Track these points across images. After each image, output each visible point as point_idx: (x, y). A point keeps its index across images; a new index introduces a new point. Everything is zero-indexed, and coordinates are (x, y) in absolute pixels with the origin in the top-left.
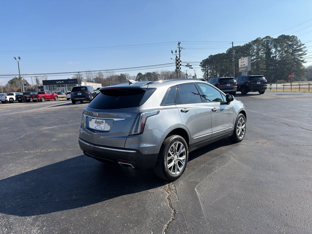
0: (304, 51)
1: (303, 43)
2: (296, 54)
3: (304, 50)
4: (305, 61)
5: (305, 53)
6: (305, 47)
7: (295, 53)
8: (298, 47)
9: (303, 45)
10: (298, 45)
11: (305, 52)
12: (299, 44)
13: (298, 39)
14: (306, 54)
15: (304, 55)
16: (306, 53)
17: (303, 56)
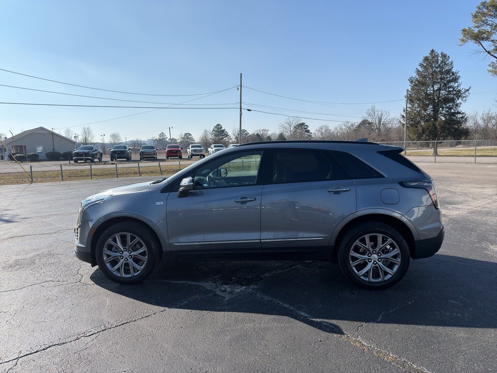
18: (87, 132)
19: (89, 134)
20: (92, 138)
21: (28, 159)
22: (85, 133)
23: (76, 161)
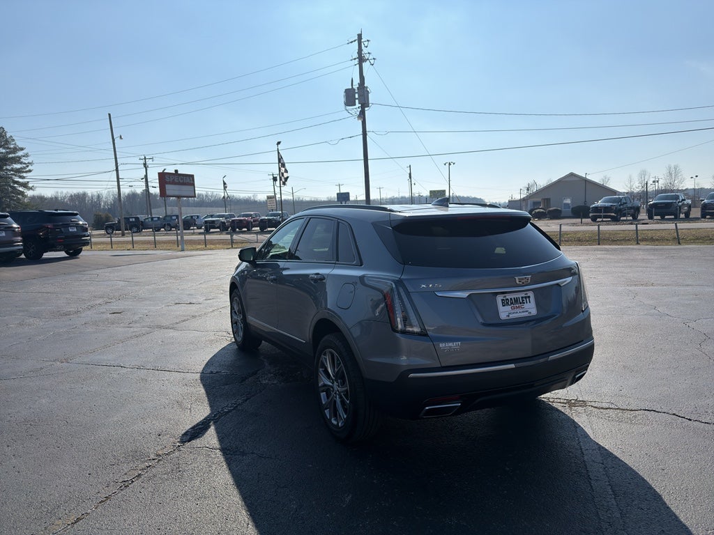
0: (25, 164)
1: (20, 145)
2: (9, 167)
3: (26, 162)
4: (30, 185)
5: (27, 169)
6: (26, 155)
7: (6, 165)
8: (10, 153)
9: (22, 149)
10: (10, 148)
11: (28, 166)
12: (12, 146)
13: (8, 135)
14: (30, 171)
15: (26, 172)
16: (30, 168)
17: (24, 175)
18: (673, 172)
19: (675, 176)
20: (681, 182)
21: (548, 216)
22: (671, 174)
23: (594, 219)
